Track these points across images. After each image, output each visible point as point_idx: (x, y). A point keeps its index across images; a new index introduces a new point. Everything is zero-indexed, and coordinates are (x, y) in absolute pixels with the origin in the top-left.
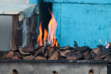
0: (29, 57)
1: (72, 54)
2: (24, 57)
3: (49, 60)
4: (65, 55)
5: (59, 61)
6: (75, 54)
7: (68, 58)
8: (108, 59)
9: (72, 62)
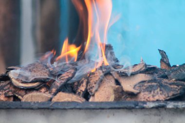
0: (35, 93)
1: (153, 86)
2: (22, 96)
3: (92, 103)
4: (134, 88)
5: (117, 106)
6: (161, 86)
7: (143, 96)
9: (153, 108)
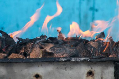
1: (60, 49)
8: (114, 55)
